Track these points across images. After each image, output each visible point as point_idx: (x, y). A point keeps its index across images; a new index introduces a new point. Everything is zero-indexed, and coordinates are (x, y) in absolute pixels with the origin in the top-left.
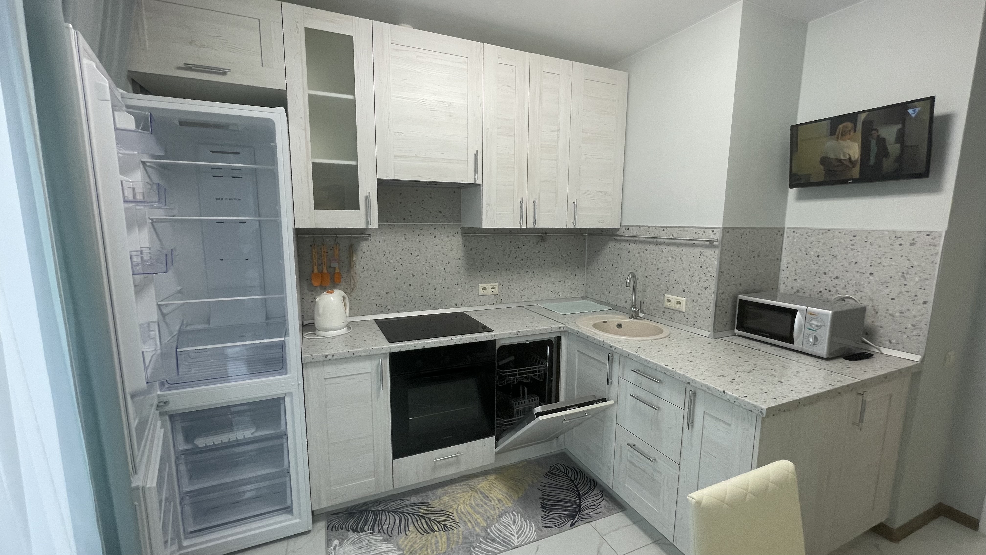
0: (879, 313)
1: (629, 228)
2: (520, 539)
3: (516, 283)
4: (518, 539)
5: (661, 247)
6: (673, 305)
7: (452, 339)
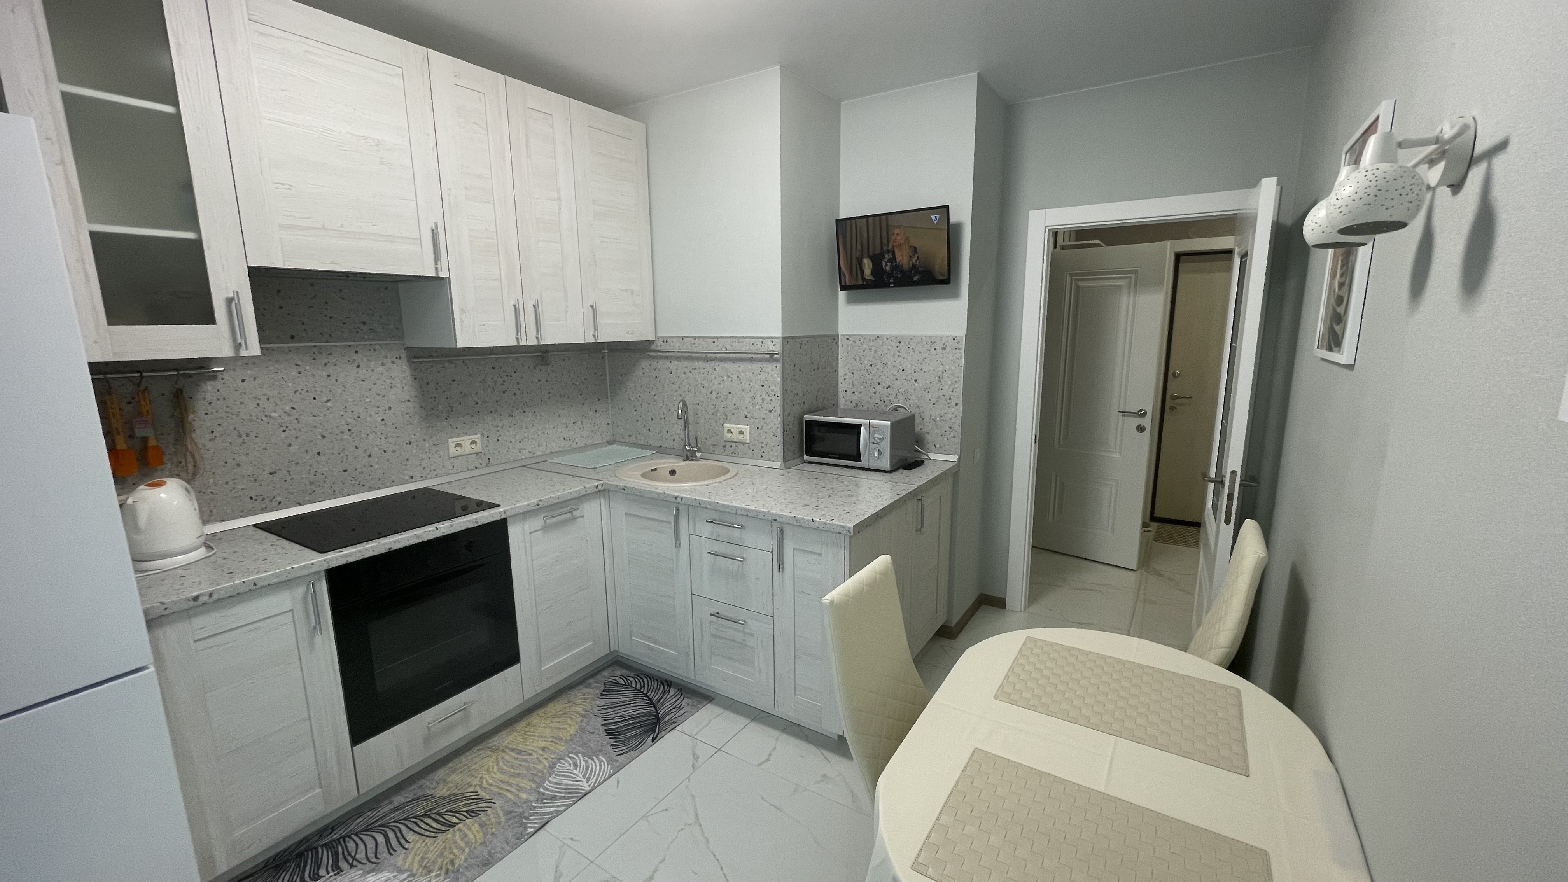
0: (925, 420)
1: (668, 340)
2: (590, 783)
3: (509, 431)
4: (587, 782)
5: (712, 364)
6: (736, 436)
7: (437, 529)
